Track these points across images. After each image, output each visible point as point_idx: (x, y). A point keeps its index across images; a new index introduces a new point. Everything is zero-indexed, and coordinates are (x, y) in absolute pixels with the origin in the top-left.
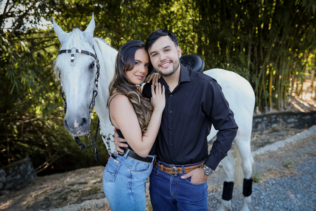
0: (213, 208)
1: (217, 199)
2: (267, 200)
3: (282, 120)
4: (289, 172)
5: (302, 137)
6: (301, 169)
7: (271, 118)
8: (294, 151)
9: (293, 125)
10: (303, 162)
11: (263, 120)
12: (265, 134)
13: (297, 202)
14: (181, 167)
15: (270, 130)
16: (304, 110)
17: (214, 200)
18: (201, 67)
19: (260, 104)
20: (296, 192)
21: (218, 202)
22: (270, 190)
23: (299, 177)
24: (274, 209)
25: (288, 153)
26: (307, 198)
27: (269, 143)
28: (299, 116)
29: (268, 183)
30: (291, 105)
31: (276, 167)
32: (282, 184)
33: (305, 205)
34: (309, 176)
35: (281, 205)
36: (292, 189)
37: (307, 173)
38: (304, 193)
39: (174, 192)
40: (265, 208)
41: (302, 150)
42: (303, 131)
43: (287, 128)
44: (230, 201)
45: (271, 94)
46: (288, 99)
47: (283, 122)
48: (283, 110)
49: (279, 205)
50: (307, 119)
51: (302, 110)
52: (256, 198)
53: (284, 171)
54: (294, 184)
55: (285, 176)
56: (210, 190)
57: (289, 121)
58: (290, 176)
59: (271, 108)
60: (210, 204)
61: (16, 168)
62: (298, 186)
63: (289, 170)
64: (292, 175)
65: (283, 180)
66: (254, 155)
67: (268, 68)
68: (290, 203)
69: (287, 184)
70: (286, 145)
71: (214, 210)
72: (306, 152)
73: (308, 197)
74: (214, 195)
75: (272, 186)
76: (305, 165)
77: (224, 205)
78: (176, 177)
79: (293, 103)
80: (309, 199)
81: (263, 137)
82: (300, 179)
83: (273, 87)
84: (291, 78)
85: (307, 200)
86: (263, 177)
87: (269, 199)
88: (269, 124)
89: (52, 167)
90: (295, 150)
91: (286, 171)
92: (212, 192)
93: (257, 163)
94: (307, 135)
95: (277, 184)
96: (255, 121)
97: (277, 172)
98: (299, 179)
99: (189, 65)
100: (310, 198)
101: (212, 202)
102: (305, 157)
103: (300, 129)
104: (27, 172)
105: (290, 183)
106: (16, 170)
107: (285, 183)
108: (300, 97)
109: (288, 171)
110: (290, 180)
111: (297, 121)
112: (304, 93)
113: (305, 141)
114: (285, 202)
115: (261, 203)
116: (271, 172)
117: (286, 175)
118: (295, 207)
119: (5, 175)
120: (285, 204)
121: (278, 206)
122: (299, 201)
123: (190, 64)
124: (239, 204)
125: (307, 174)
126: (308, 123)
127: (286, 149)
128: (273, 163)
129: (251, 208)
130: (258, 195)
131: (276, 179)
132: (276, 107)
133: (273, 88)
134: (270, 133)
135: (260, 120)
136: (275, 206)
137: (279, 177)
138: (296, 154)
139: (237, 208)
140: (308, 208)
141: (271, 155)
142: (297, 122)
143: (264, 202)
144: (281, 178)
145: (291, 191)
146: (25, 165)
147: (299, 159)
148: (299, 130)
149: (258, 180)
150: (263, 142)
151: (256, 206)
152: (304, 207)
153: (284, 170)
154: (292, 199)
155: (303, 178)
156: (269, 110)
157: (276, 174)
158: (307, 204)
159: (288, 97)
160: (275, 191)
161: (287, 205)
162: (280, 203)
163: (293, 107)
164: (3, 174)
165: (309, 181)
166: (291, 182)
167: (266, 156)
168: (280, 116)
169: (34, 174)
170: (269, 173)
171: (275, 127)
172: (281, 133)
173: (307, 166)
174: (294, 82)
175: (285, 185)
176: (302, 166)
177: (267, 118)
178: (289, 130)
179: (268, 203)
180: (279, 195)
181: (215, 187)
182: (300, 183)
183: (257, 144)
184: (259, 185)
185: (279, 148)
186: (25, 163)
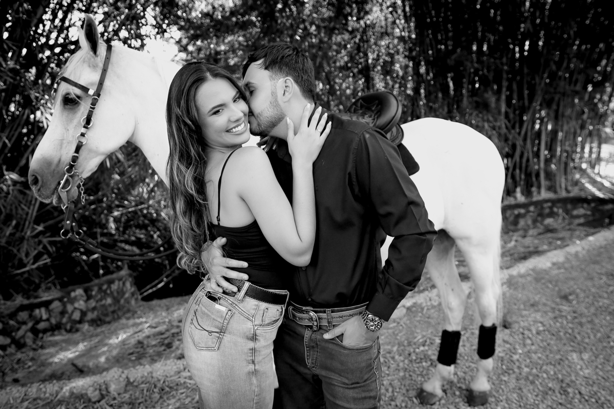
0: (423, 376)
1: (431, 360)
2: (524, 362)
3: (563, 211)
4: (571, 308)
5: (598, 244)
6: (593, 304)
7: (542, 208)
8: (582, 270)
9: (582, 220)
10: (598, 291)
11: (528, 212)
12: (532, 236)
13: (581, 369)
14: (325, 312)
15: (541, 228)
16: (604, 194)
17: (426, 362)
18: (393, 114)
19: (522, 183)
20: (582, 347)
21: (432, 364)
22: (533, 344)
23: (589, 319)
24: (537, 382)
25: (570, 273)
26: (602, 360)
27: (537, 252)
28: (593, 205)
29: (529, 330)
30: (579, 184)
31: (547, 300)
32: (556, 332)
33: (597, 374)
34: (608, 318)
35: (552, 373)
36: (573, 342)
37: (603, 311)
38: (596, 350)
39: (312, 360)
40: (520, 379)
41: (597, 267)
42: (599, 232)
43: (572, 227)
44: (453, 366)
45: (542, 165)
46: (574, 174)
47: (564, 214)
48: (564, 194)
49: (547, 374)
50: (608, 211)
51: (600, 195)
52: (505, 358)
53: (561, 307)
54: (579, 333)
55: (563, 316)
56: (421, 341)
57: (575, 212)
58: (571, 316)
59: (543, 191)
60: (416, 369)
61: (105, 287)
62: (586, 336)
63: (569, 304)
64: (575, 315)
65: (558, 324)
66: (507, 277)
67: (538, 119)
68: (569, 370)
69: (566, 333)
70: (567, 258)
71: (423, 379)
72: (604, 271)
73: (604, 358)
74: (427, 351)
75: (537, 336)
76: (600, 297)
77: (440, 374)
78: (315, 331)
79: (583, 181)
80: (606, 362)
81: (528, 241)
82: (591, 322)
83: (546, 152)
84: (580, 136)
85: (601, 364)
86: (520, 319)
87: (528, 361)
88: (539, 219)
89: (171, 286)
90: (583, 267)
91: (565, 308)
92: (424, 345)
93: (511, 291)
94: (606, 240)
95: (547, 333)
96: (514, 213)
97: (548, 309)
98: (589, 322)
99: (373, 111)
100: (608, 361)
101: (420, 364)
102: (602, 281)
103: (595, 227)
104: (124, 293)
105: (570, 331)
106: (105, 292)
107: (561, 330)
108: (596, 171)
109: (569, 306)
110: (570, 325)
111: (589, 213)
112: (603, 164)
113: (602, 250)
114: (559, 367)
115: (513, 370)
116: (536, 308)
117: (564, 314)
118: (578, 378)
119: (85, 298)
120: (559, 371)
121: (545, 375)
122: (587, 366)
123: (375, 110)
124: (472, 370)
125: (604, 313)
126: (610, 217)
127: (567, 265)
128: (541, 291)
129: (494, 378)
130: (509, 352)
131: (545, 323)
132: (552, 188)
133: (546, 155)
134: (540, 234)
135: (522, 211)
136: (540, 375)
137: (551, 319)
138: (585, 274)
139: (468, 378)
140: (603, 380)
141: (539, 276)
142: (589, 215)
143: (519, 368)
144: (555, 321)
145: (572, 346)
146: (121, 283)
147: (589, 283)
148: (592, 230)
149: (510, 324)
150: (527, 250)
151: (503, 374)
152: (595, 377)
153: (562, 305)
154: (572, 361)
155: (597, 321)
156: (539, 193)
157: (546, 312)
158: (601, 373)
159: (574, 171)
160: (541, 345)
161: (563, 375)
162: (549, 369)
163: (583, 189)
164: (82, 296)
165: (607, 326)
166: (572, 329)
167: (529, 278)
168: (559, 205)
169: (135, 296)
170: (532, 310)
171: (549, 225)
172: (561, 235)
173: (605, 298)
174: (585, 143)
175: (562, 334)
176: (594, 297)
177: (536, 207)
178: (575, 230)
179: (526, 370)
180: (548, 353)
181: (429, 336)
182: (589, 331)
183: (516, 256)
184: (513, 334)
185: (554, 264)
186: (120, 279)
